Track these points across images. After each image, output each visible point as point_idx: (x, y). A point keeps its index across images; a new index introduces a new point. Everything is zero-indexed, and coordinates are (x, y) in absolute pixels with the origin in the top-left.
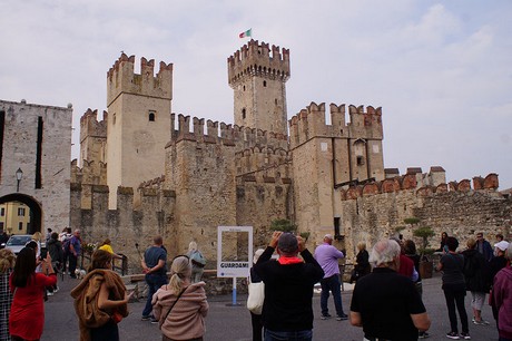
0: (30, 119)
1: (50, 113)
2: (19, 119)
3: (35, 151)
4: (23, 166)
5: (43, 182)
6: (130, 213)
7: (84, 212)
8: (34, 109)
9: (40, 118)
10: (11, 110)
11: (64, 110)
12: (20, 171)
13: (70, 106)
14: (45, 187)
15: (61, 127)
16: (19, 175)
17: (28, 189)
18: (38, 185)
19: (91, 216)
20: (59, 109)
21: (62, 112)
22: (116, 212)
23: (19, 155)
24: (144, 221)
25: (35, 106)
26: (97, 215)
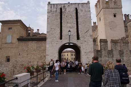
0: (72, 9)
1: (80, 6)
2: (67, 10)
3: (75, 23)
4: (71, 30)
5: (80, 36)
6: (118, 51)
7: (98, 51)
8: (73, 5)
9: (76, 9)
10: (64, 7)
11: (86, 4)
12: (70, 31)
13: (88, 2)
14: (81, 39)
15: (85, 11)
16: (70, 33)
17: (74, 41)
18: (78, 38)
19: (101, 53)
20: (84, 3)
21: (85, 5)
23: (69, 25)
24: (124, 55)
25: (74, 4)
26: (103, 52)
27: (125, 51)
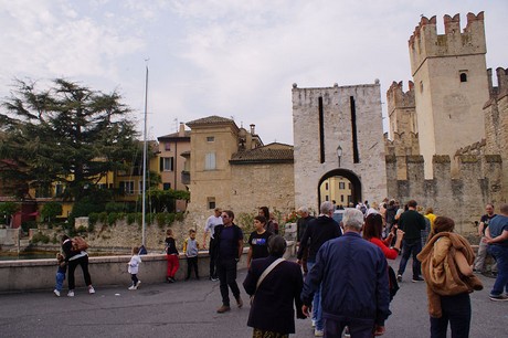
0: (344, 100)
1: (360, 91)
2: (334, 103)
3: (350, 128)
4: (342, 144)
5: (360, 156)
6: (447, 182)
7: (400, 183)
8: (345, 91)
9: (352, 98)
10: (326, 94)
11: (373, 86)
12: (339, 148)
13: (377, 82)
14: (362, 161)
15: (371, 103)
16: (339, 151)
17: (349, 165)
18: (356, 160)
19: (408, 186)
20: (368, 86)
21: (370, 89)
22: (433, 182)
23: (338, 134)
24: (464, 190)
25: (346, 87)
26: (414, 186)
27: (465, 181)
